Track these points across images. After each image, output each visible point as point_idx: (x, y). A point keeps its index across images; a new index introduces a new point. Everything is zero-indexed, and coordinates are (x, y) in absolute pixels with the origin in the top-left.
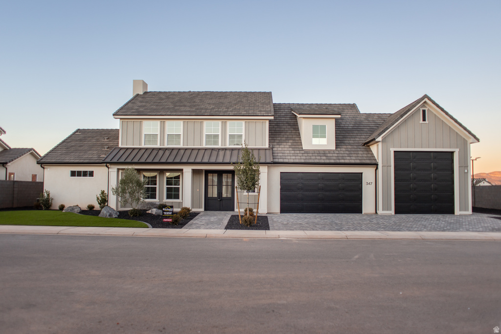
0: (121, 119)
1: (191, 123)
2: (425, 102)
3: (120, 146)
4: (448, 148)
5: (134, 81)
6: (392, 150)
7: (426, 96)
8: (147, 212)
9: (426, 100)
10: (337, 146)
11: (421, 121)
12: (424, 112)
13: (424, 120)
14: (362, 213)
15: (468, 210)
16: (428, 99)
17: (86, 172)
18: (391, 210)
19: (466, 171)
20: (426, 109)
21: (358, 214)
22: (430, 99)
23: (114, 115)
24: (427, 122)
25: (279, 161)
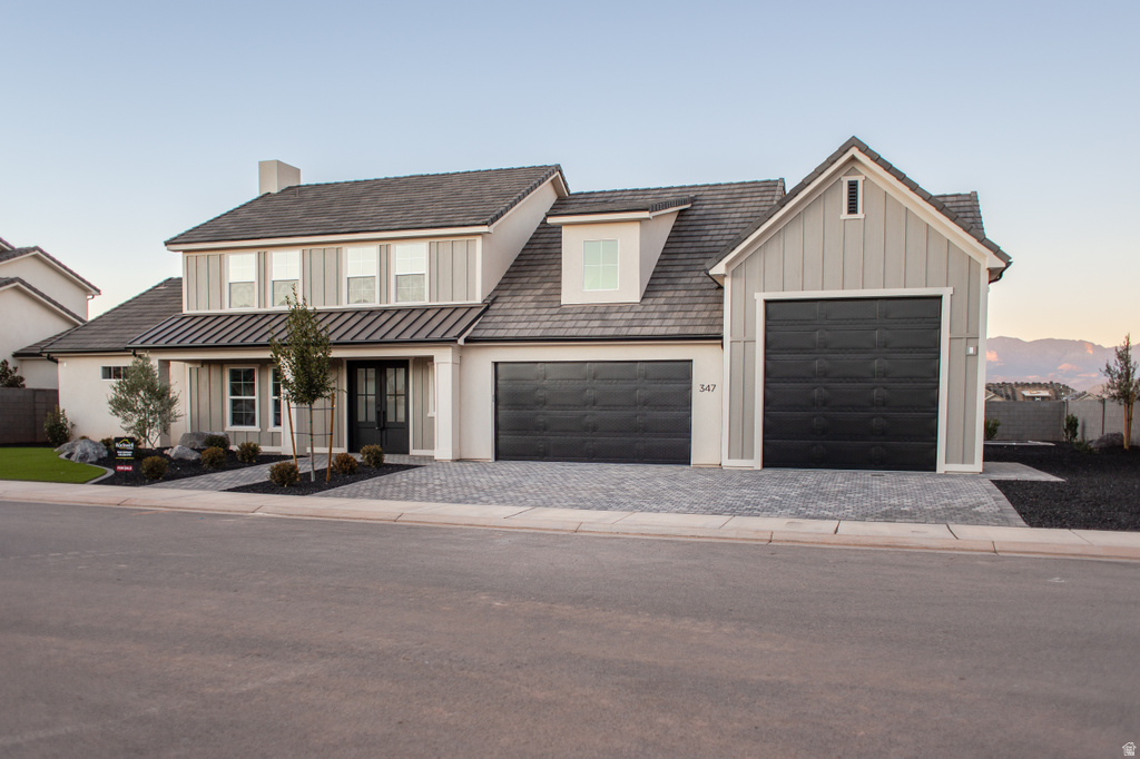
0: (184, 251)
1: (317, 252)
2: (853, 159)
3: (185, 311)
4: (921, 287)
5: (262, 164)
6: (760, 298)
7: (854, 142)
8: (165, 452)
9: (854, 151)
10: (650, 290)
11: (845, 215)
12: (853, 186)
13: (852, 209)
14: (689, 464)
15: (972, 462)
16: (860, 150)
17: (119, 368)
18: (752, 458)
19: (971, 350)
20: (860, 179)
21: (679, 467)
22: (865, 150)
23: (167, 243)
24: (860, 215)
25: (497, 335)
